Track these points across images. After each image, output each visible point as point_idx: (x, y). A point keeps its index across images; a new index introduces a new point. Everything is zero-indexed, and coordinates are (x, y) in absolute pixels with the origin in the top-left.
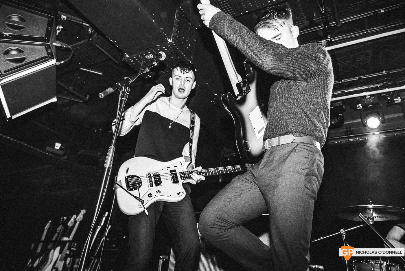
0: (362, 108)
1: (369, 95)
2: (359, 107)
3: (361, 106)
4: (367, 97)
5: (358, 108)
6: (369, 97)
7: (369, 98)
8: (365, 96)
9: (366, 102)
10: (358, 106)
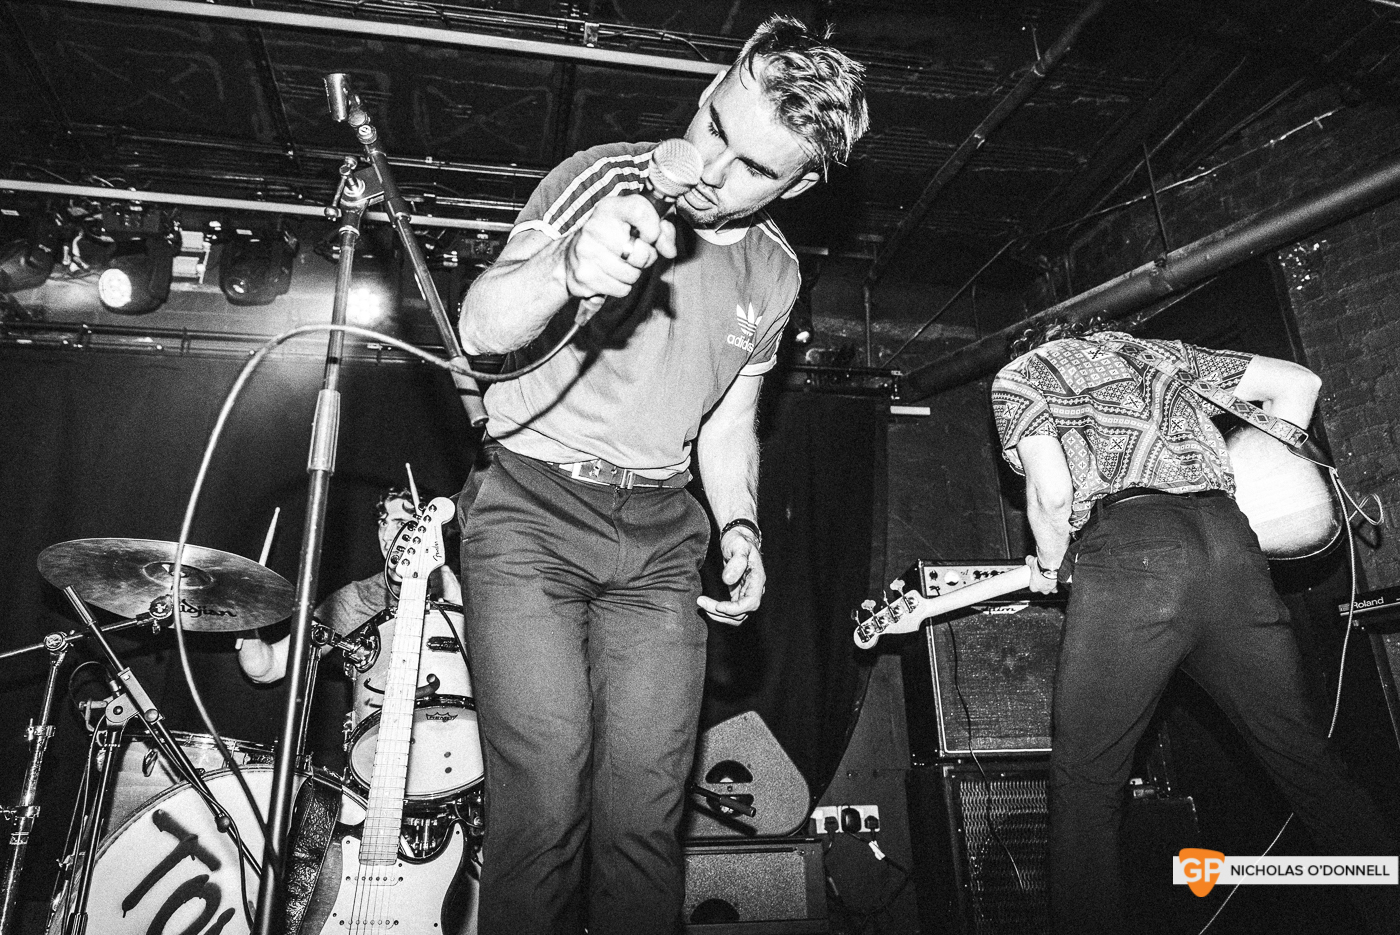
0: (456, 264)
1: (486, 232)
2: (449, 260)
3: (455, 259)
4: (479, 236)
5: (445, 263)
6: (486, 236)
7: (483, 241)
8: (474, 232)
9: (472, 251)
10: (446, 256)
